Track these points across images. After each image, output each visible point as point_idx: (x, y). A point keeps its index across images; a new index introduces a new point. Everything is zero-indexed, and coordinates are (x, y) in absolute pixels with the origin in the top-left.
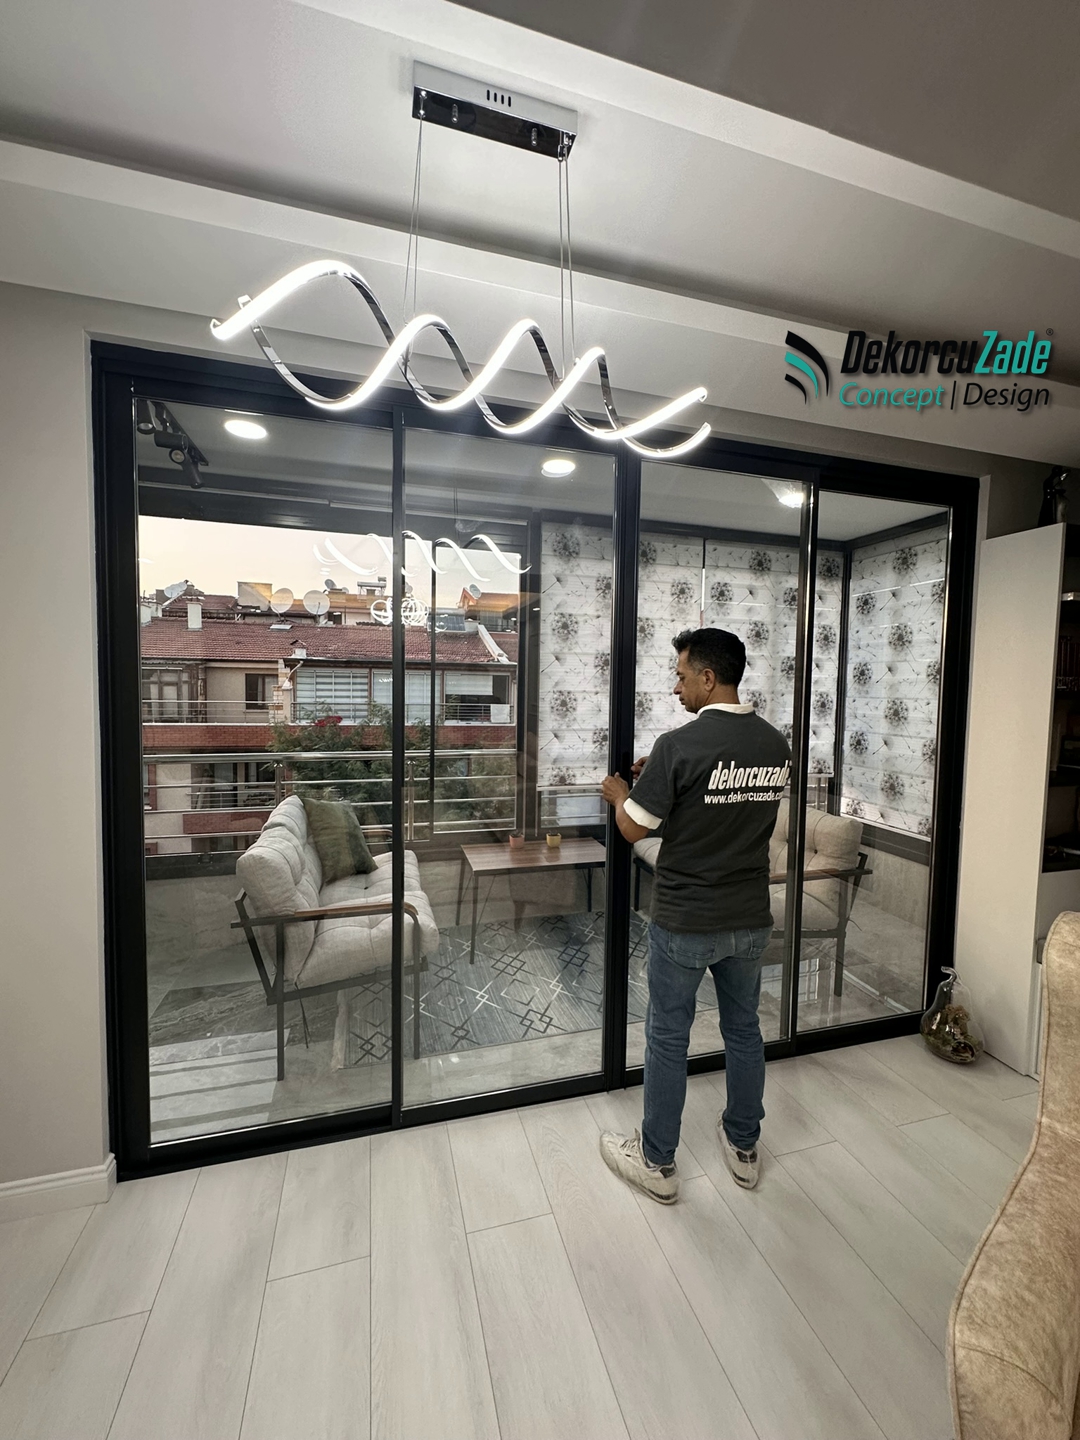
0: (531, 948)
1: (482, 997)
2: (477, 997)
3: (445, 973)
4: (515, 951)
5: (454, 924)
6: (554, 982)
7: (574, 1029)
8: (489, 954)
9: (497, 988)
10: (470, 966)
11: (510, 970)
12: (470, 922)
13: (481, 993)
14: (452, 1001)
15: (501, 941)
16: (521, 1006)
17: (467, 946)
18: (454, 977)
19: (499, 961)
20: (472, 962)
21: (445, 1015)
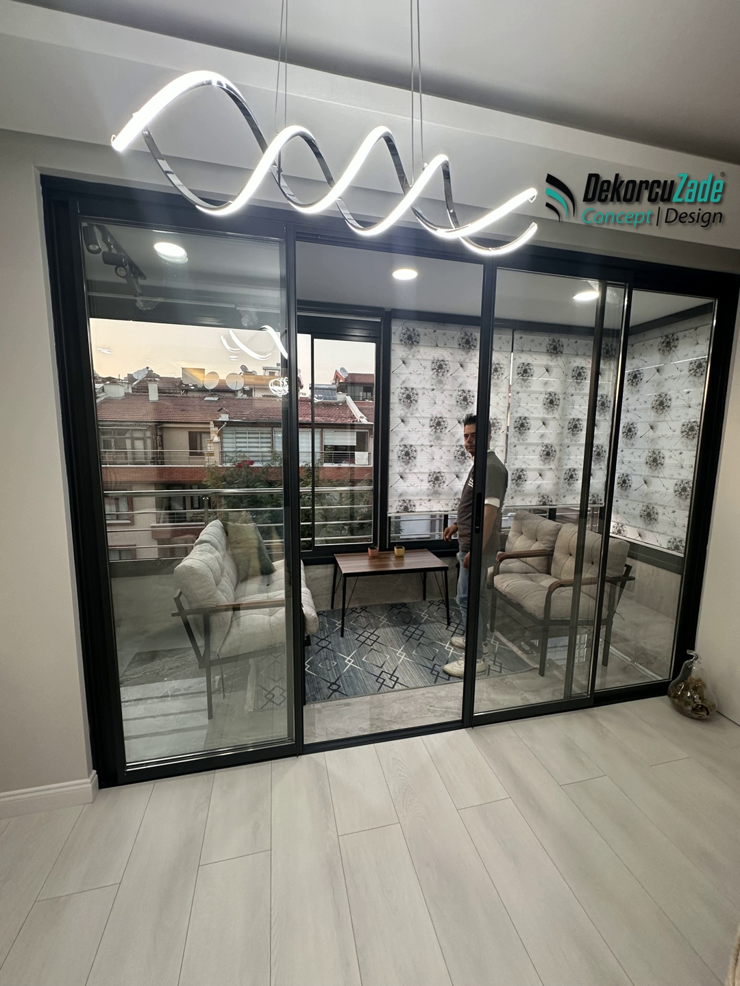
0: (383, 626)
1: (349, 661)
2: (346, 661)
3: (324, 644)
4: (373, 628)
5: (329, 608)
6: (400, 651)
7: (414, 686)
8: (354, 630)
9: (360, 655)
10: (341, 638)
11: (369, 642)
12: (341, 607)
13: (348, 658)
14: (328, 663)
15: (363, 620)
16: (377, 668)
17: (338, 624)
18: (330, 647)
19: (361, 635)
20: (342, 636)
21: (324, 674)
